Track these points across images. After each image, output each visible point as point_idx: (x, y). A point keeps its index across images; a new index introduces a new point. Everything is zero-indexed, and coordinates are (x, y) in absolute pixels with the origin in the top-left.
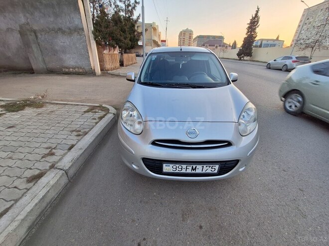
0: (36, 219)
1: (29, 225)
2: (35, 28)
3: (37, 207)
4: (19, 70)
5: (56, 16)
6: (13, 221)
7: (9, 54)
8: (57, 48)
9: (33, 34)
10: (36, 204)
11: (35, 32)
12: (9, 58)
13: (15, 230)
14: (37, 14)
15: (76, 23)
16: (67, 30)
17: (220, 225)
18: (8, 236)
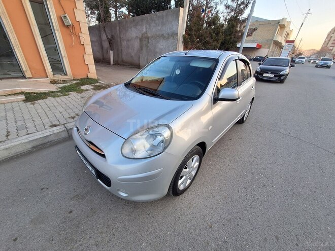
0: (39, 145)
1: (34, 146)
2: (149, 35)
3: (41, 139)
4: (134, 65)
5: (163, 24)
6: (27, 138)
7: (133, 54)
8: (157, 50)
9: (147, 40)
10: (41, 138)
11: (148, 38)
12: (132, 57)
13: (25, 143)
14: (153, 25)
15: (174, 29)
16: (167, 36)
17: (79, 224)
18: (20, 143)
